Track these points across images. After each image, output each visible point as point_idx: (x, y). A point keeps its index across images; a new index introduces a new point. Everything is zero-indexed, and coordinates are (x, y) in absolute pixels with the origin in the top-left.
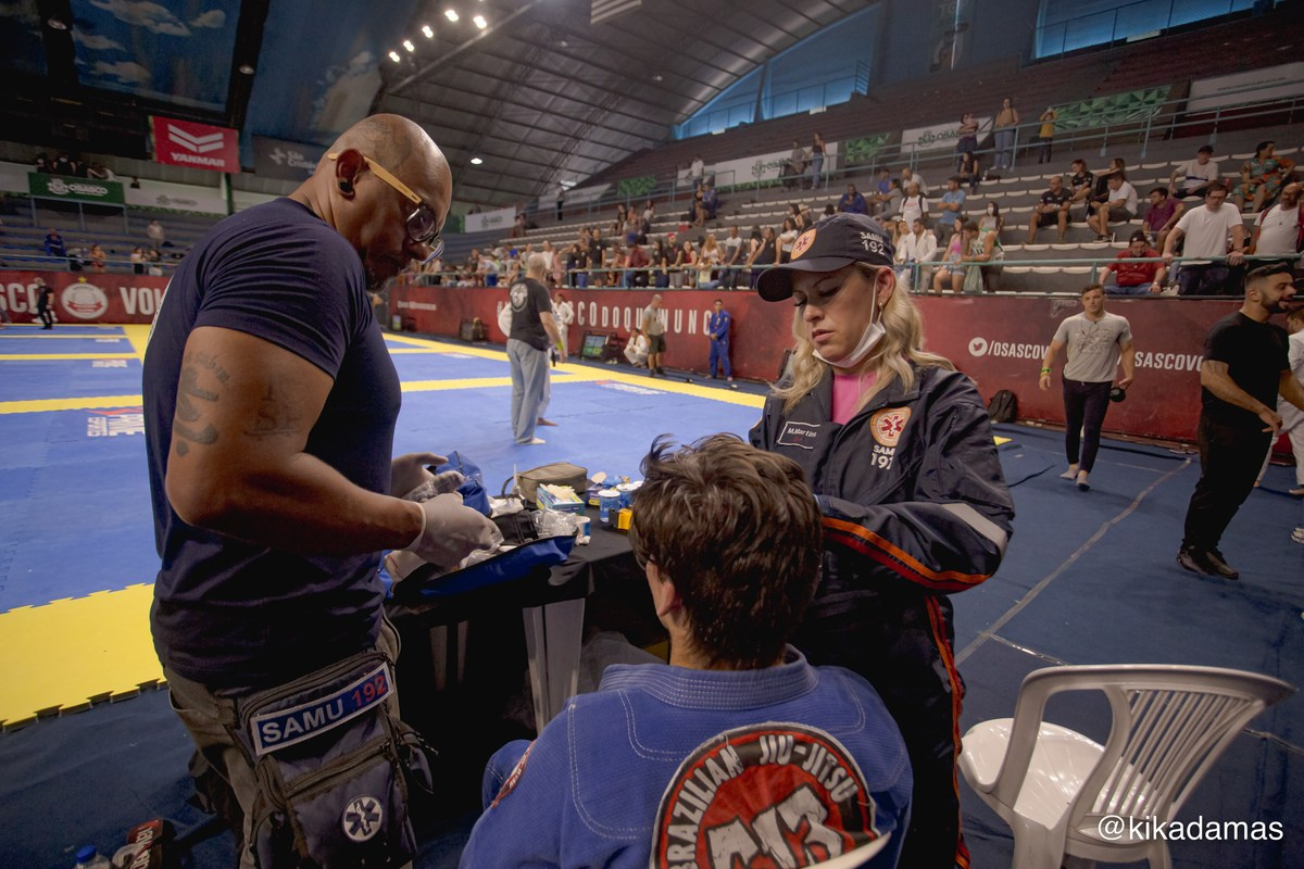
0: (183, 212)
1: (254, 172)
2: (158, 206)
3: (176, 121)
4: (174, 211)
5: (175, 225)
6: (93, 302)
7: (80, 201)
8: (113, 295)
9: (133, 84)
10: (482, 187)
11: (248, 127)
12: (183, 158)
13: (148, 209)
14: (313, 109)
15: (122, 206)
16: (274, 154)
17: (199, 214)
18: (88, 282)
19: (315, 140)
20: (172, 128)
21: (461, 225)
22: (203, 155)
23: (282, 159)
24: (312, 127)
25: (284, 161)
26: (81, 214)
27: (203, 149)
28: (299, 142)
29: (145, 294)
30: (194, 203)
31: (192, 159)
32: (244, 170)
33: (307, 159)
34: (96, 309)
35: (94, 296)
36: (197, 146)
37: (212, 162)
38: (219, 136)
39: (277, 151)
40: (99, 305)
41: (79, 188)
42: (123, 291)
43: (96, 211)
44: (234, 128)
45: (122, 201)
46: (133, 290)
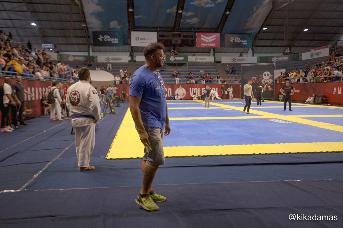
0: (201, 62)
1: (224, 46)
2: (195, 61)
3: (203, 33)
4: (199, 62)
5: (200, 67)
6: (183, 93)
7: (177, 62)
8: (188, 91)
9: (194, 24)
10: (305, 40)
11: (223, 31)
12: (204, 45)
13: (192, 62)
14: (247, 21)
15: (187, 62)
16: (231, 39)
17: (206, 62)
18: (182, 87)
19: (245, 32)
20: (202, 36)
21: (300, 57)
22: (209, 43)
23: (233, 40)
24: (245, 28)
25: (234, 41)
26: (177, 66)
27: (210, 41)
28: (239, 34)
29: (196, 90)
30: (205, 59)
31: (207, 45)
32: (221, 46)
33: (241, 39)
34: (183, 95)
35: (183, 91)
36: (208, 40)
37: (212, 45)
38: (215, 36)
39: (232, 38)
40: (184, 94)
41: (177, 58)
42: (190, 89)
43: (181, 64)
44: (219, 32)
45: (188, 61)
46: (193, 89)
